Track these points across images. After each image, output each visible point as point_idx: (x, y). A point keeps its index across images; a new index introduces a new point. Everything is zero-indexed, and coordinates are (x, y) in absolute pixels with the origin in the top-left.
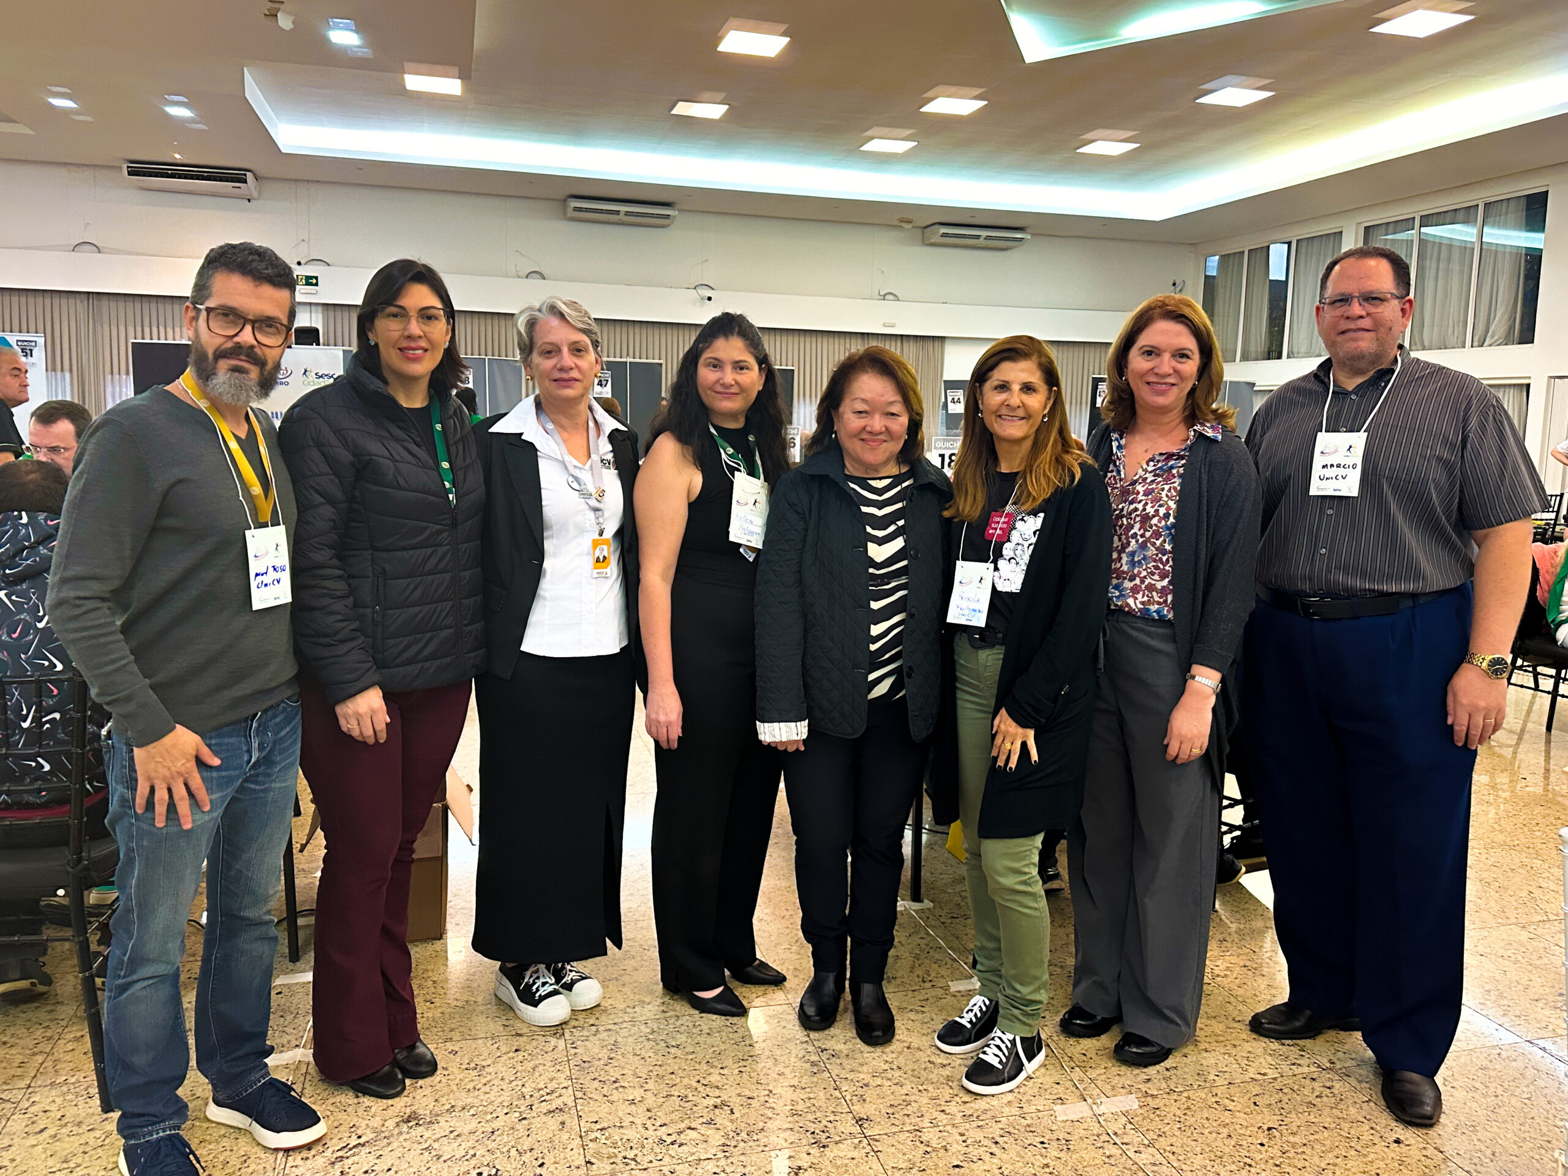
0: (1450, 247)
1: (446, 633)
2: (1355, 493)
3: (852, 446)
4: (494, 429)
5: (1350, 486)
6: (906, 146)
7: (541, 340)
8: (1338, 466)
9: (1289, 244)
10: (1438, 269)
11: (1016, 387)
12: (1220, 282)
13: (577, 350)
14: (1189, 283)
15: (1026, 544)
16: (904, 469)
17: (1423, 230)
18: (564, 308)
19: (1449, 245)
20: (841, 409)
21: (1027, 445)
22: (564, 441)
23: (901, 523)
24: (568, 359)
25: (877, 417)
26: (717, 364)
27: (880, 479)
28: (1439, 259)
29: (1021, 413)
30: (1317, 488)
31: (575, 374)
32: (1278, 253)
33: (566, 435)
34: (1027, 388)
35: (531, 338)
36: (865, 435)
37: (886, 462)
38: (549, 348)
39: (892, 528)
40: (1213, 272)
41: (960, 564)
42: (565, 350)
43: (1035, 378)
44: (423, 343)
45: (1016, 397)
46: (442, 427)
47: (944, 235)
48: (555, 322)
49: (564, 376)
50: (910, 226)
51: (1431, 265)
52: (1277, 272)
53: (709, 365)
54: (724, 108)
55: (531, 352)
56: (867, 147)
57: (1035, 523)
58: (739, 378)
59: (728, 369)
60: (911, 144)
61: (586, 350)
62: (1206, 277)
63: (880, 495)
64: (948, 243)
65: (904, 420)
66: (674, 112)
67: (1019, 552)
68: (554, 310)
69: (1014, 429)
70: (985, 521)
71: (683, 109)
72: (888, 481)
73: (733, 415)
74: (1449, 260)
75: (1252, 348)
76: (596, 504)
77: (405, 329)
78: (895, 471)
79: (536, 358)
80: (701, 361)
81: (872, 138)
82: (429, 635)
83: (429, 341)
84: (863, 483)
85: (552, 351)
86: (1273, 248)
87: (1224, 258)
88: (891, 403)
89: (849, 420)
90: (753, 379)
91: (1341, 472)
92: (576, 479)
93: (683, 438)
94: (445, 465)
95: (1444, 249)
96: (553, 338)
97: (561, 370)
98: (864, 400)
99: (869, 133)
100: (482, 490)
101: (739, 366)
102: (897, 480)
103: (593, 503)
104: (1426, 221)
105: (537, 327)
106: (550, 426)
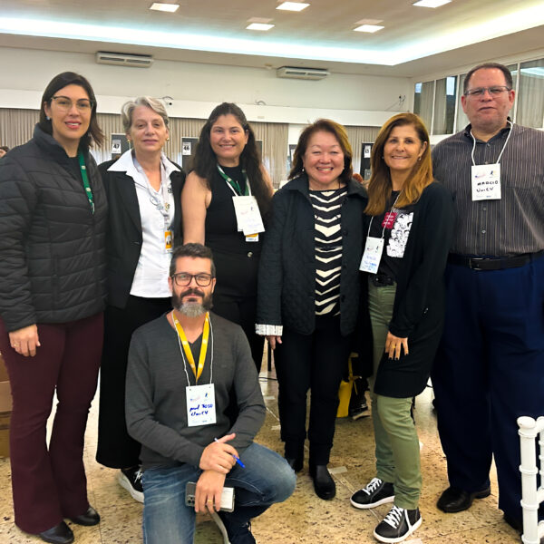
0: (535, 79)
1: (91, 286)
2: (499, 197)
3: (313, 172)
4: (111, 169)
5: (496, 193)
6: (270, 27)
7: (136, 118)
8: (487, 183)
9: (456, 77)
10: (529, 90)
11: (402, 140)
12: (422, 96)
13: (156, 124)
14: (407, 97)
15: (403, 231)
16: (342, 186)
17: (522, 70)
18: (150, 102)
19: (534, 78)
20: (306, 153)
21: (408, 173)
22: (148, 177)
23: (339, 216)
24: (151, 129)
25: (326, 154)
26: (221, 130)
27: (328, 191)
28: (529, 85)
29: (404, 154)
30: (476, 197)
31: (155, 137)
32: (450, 82)
33: (148, 173)
34: (409, 141)
35: (131, 117)
36: (319, 166)
37: (332, 181)
38: (141, 123)
39: (335, 218)
40: (419, 91)
41: (369, 238)
42: (150, 124)
43: (413, 135)
44: (79, 120)
45: (402, 146)
46: (86, 167)
47: (288, 73)
48: (144, 109)
49: (149, 138)
50: (269, 68)
51: (525, 88)
52: (450, 92)
53: (217, 131)
54: (177, 6)
55: (130, 125)
56: (249, 27)
57: (409, 218)
58: (233, 137)
59: (227, 132)
60: (270, 26)
61: (161, 124)
62: (416, 94)
63: (328, 200)
64: (289, 76)
65: (341, 156)
66: (152, 8)
67: (399, 235)
68: (144, 102)
69: (400, 164)
70: (382, 217)
71: (156, 7)
72: (332, 193)
73: (231, 159)
74: (534, 85)
75: (439, 129)
76: (165, 213)
77: (69, 111)
78: (336, 187)
79: (133, 129)
80: (212, 130)
81: (252, 23)
82: (82, 288)
83: (82, 118)
84: (319, 194)
85: (143, 125)
86: (449, 79)
87: (425, 85)
88: (334, 146)
89: (312, 157)
90: (241, 137)
91: (489, 186)
92: (155, 198)
93: (201, 174)
94: (88, 189)
95: (532, 80)
96: (143, 117)
97: (148, 135)
98: (318, 146)
99: (250, 20)
100: (106, 204)
101: (233, 130)
102: (338, 192)
103: (164, 212)
104: (523, 65)
105: (134, 111)
106: (140, 168)
